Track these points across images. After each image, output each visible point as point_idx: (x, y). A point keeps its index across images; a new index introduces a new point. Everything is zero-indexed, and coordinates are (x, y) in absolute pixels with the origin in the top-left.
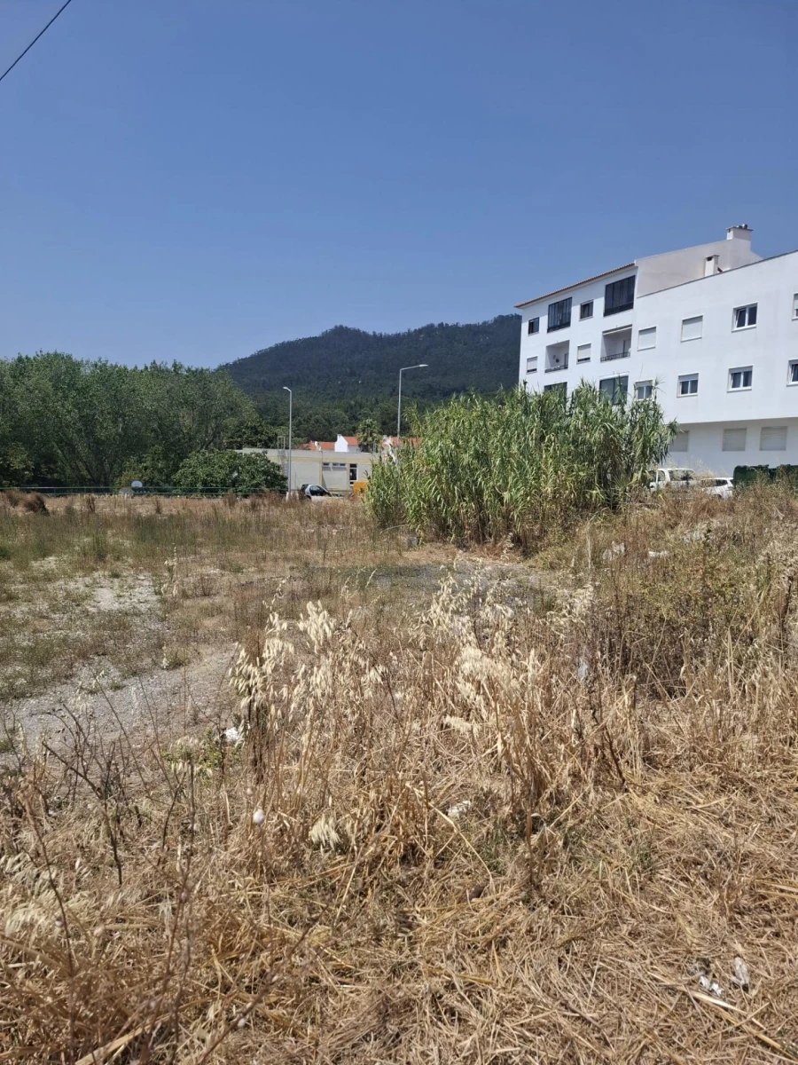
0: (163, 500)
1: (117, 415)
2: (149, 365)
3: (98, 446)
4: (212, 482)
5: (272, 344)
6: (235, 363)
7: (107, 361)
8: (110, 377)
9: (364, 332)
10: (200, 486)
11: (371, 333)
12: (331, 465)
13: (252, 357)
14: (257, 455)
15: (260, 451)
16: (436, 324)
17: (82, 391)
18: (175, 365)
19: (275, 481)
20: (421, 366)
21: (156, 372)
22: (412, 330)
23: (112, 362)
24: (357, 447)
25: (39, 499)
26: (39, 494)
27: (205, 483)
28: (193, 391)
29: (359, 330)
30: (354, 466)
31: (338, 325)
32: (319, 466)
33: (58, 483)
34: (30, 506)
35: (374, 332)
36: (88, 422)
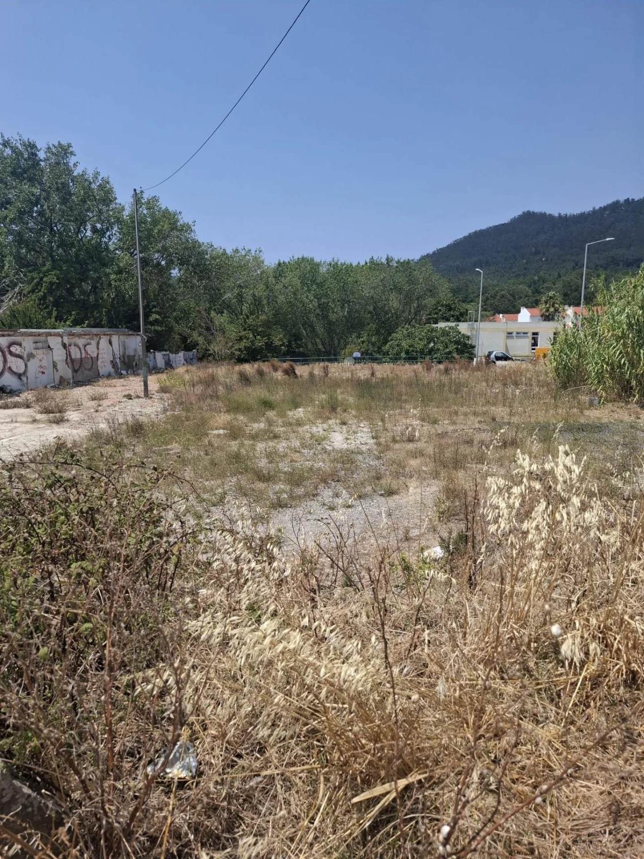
0: (376, 366)
1: (344, 302)
2: (368, 261)
3: (330, 326)
4: (413, 351)
5: (466, 234)
6: (434, 253)
7: (338, 260)
8: (340, 272)
9: (550, 215)
10: (403, 355)
11: (556, 215)
12: (514, 334)
13: (449, 247)
14: (450, 328)
15: (453, 324)
16: (622, 199)
17: (320, 285)
18: (387, 259)
19: (465, 349)
20: (607, 239)
21: (374, 266)
22: (597, 208)
23: (342, 261)
24: (540, 318)
25: (292, 366)
26: (292, 363)
27: (407, 352)
28: (400, 279)
29: (545, 214)
30: (536, 334)
31: (526, 210)
32: (503, 335)
33: (302, 355)
34: (286, 372)
35: (560, 214)
36: (324, 308)
